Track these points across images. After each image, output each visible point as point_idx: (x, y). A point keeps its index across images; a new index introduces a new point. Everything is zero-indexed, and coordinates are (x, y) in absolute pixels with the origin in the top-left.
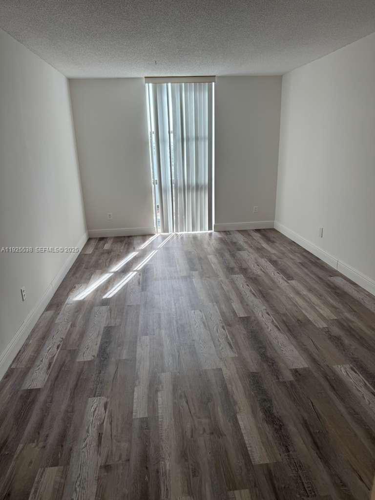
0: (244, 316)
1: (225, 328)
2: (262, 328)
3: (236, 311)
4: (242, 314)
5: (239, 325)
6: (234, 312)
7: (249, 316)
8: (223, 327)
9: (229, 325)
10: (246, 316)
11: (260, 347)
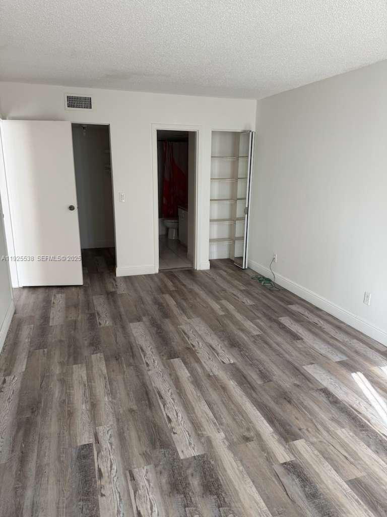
0: (175, 359)
1: (192, 346)
2: (157, 348)
3: (183, 365)
4: (177, 362)
5: (179, 350)
6: (185, 363)
7: (168, 360)
8: (193, 346)
9: (188, 349)
10: (172, 360)
11: (160, 333)
